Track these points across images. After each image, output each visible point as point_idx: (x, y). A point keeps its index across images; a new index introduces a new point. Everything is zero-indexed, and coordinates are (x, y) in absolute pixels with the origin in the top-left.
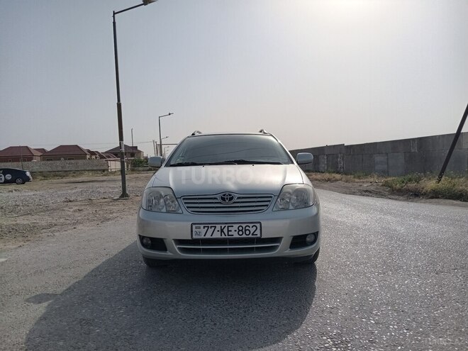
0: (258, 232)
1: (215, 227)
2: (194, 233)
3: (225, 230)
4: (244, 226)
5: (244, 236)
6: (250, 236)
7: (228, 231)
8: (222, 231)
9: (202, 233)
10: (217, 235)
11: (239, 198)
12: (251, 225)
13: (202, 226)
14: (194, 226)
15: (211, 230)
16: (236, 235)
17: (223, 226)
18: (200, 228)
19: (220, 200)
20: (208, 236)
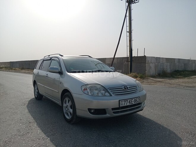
0: (139, 101)
1: (128, 101)
2: (120, 104)
3: (131, 102)
4: (136, 99)
5: (136, 103)
6: (137, 103)
7: (132, 102)
8: (130, 102)
9: (123, 104)
10: (128, 104)
11: (129, 87)
12: (137, 98)
13: (123, 101)
14: (120, 101)
15: (126, 102)
16: (134, 103)
17: (130, 100)
18: (122, 102)
19: (124, 89)
20: (125, 105)
